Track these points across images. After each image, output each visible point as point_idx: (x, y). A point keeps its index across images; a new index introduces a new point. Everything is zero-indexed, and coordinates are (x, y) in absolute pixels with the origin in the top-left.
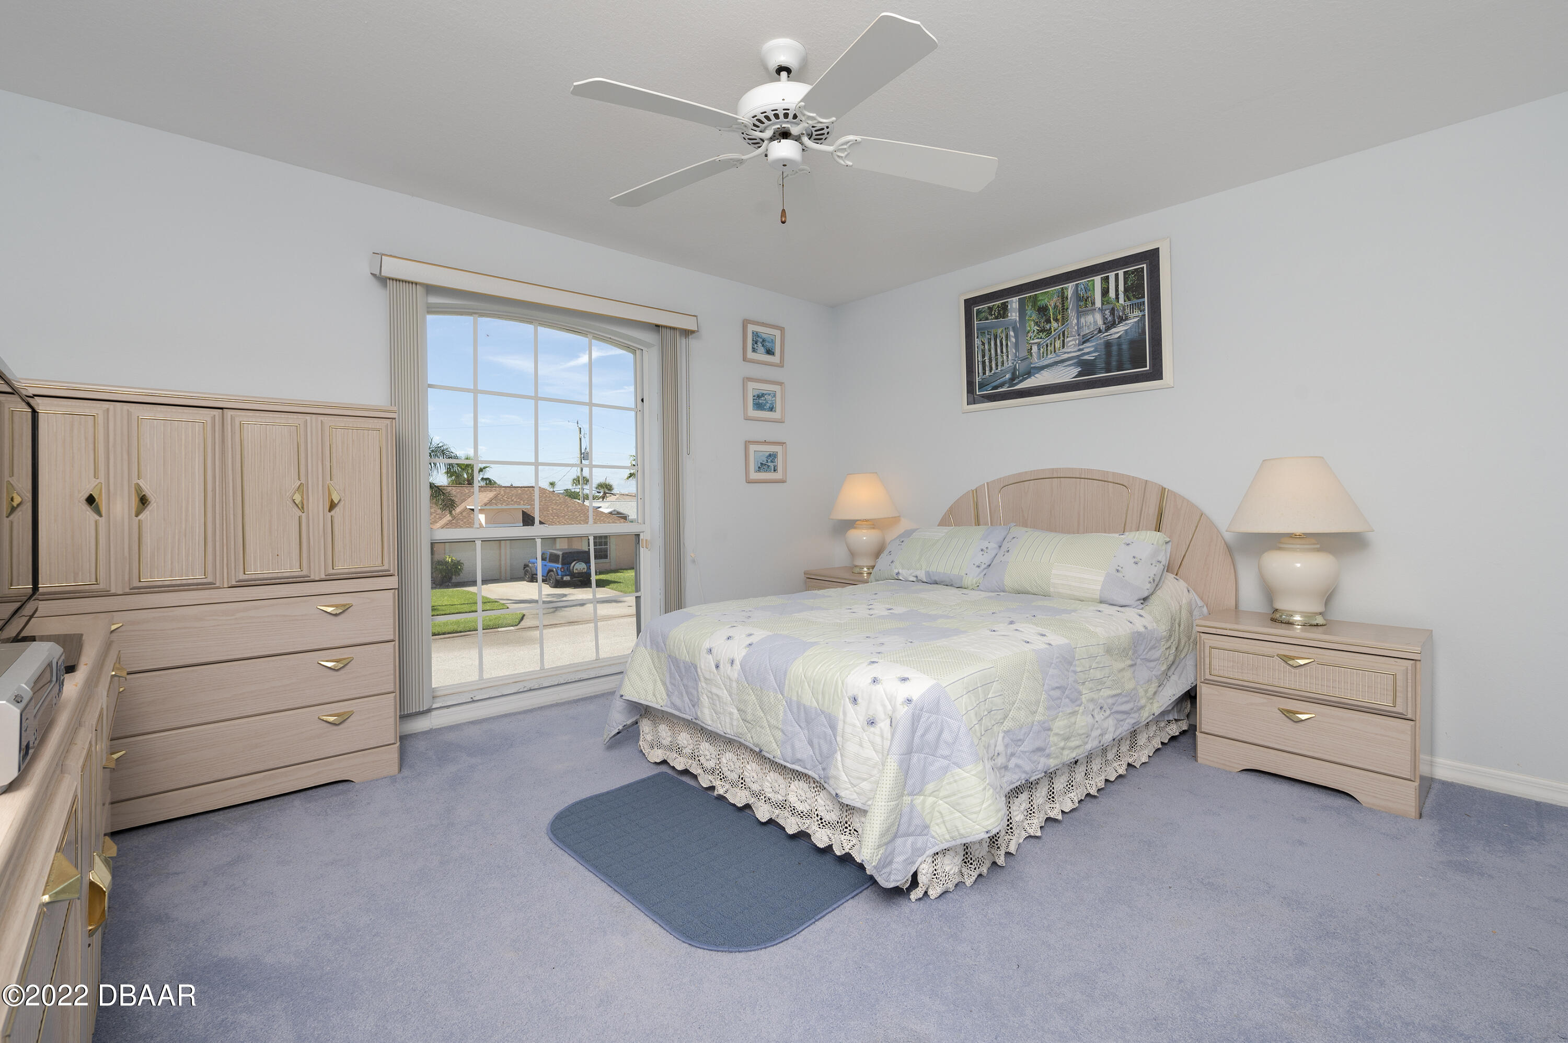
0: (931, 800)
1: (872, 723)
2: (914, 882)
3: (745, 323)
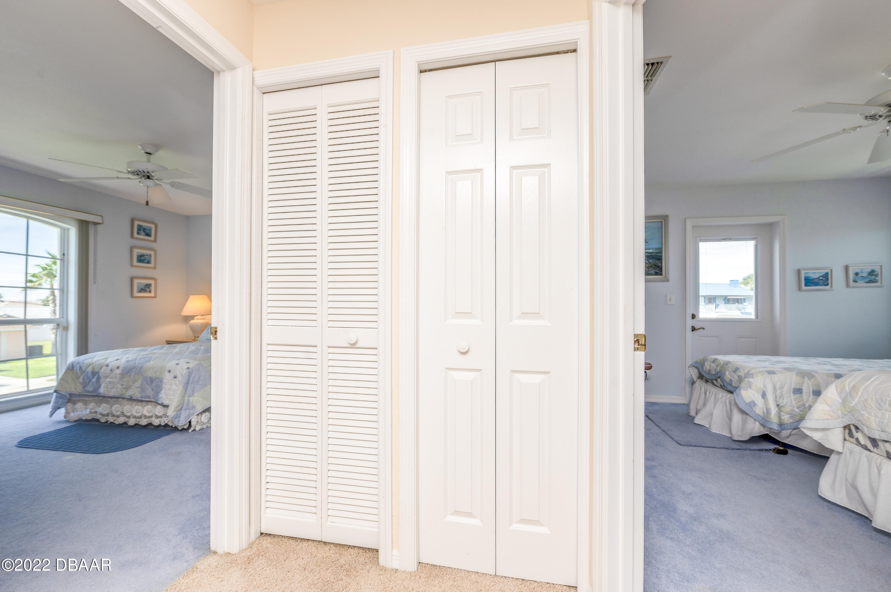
0: (196, 398)
1: (175, 377)
2: (190, 426)
3: (132, 221)
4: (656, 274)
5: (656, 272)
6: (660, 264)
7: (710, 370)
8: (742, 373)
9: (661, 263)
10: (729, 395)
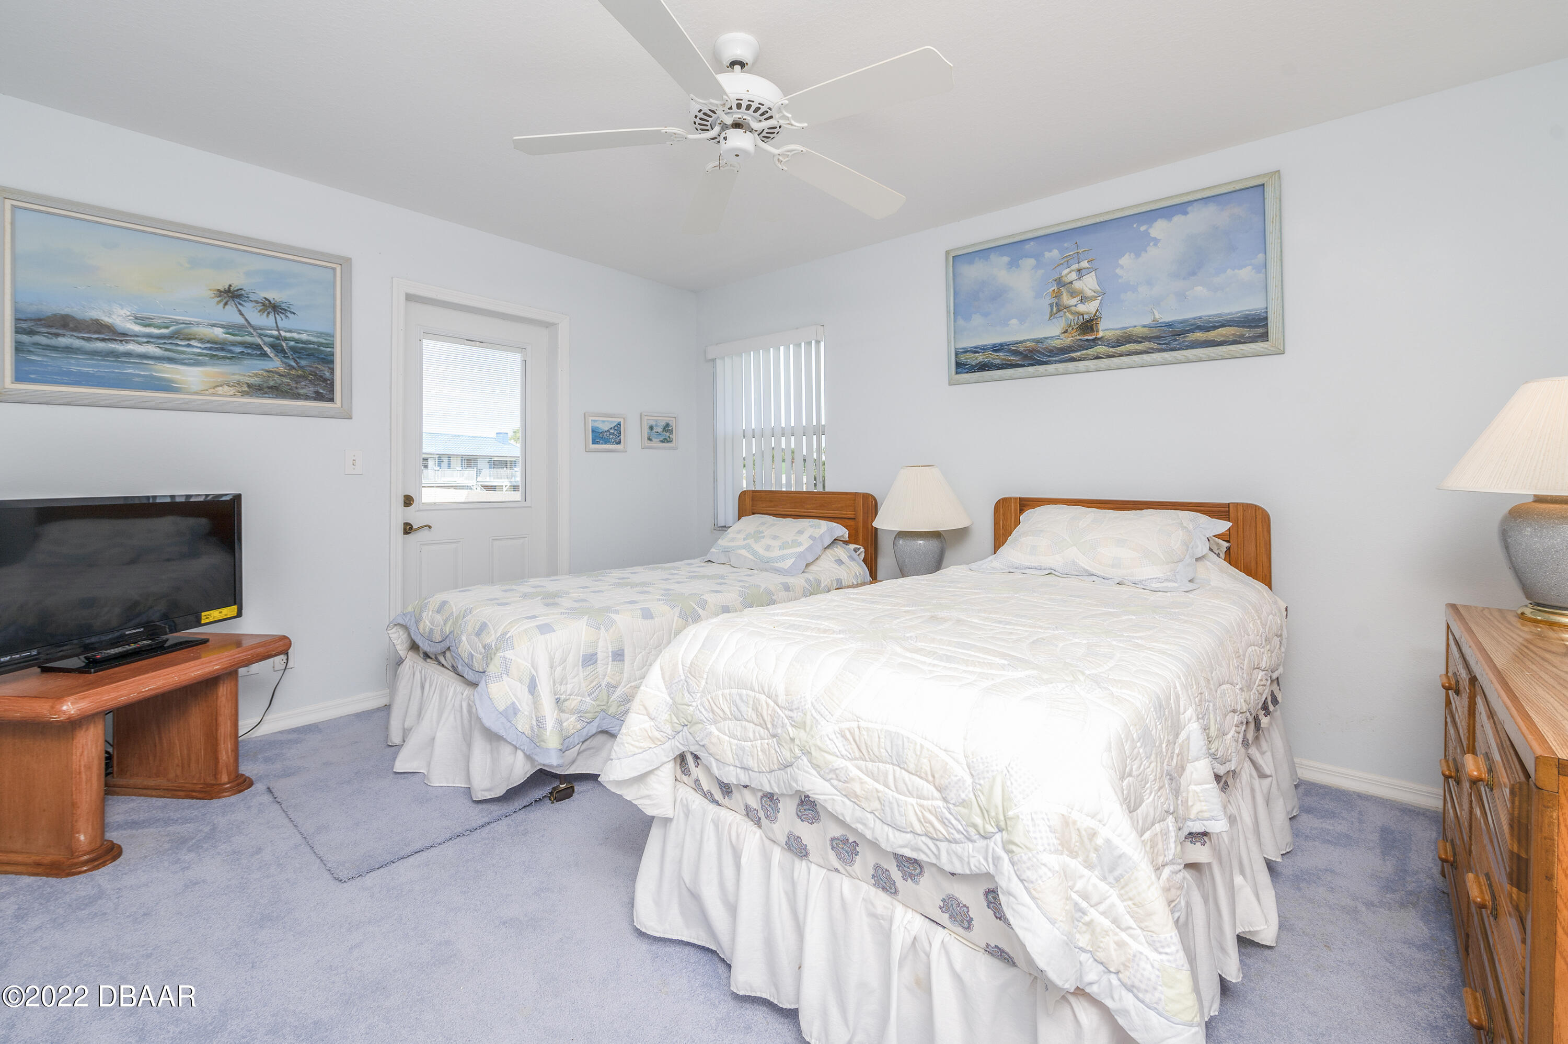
4: (319, 397)
5: (317, 393)
6: (327, 374)
7: (431, 630)
8: (491, 638)
9: (332, 371)
10: (467, 691)
